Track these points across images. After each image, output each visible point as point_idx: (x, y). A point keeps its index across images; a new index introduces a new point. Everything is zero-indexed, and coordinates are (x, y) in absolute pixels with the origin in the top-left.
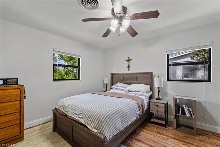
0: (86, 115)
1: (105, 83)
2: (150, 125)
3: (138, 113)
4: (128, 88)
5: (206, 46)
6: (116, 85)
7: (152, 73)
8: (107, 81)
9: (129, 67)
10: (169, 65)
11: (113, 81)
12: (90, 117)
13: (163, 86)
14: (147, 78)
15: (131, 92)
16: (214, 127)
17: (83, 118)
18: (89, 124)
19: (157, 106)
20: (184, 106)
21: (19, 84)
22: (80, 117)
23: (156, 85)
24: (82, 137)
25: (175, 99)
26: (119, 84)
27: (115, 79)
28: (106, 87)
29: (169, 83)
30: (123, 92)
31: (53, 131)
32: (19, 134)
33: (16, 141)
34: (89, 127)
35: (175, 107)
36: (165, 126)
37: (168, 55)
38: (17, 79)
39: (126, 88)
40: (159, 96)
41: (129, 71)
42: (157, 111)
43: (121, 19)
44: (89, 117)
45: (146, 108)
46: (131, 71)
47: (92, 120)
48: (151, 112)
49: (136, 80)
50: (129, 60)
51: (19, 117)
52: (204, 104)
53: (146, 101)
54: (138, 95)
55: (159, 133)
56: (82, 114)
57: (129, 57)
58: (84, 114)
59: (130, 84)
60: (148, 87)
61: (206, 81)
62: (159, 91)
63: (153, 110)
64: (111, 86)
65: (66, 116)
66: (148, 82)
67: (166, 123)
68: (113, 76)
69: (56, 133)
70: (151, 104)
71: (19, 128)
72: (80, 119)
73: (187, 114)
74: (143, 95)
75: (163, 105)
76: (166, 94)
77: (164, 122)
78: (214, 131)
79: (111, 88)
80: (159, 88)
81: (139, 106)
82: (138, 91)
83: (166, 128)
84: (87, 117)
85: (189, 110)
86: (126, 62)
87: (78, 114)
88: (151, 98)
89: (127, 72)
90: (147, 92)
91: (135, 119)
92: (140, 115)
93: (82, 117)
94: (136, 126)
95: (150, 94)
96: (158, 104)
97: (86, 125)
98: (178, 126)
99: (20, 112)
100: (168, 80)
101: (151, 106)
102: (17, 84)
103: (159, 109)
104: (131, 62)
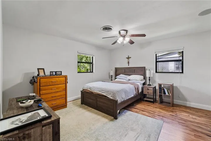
1: (111, 74)
2: (143, 102)
3: (135, 93)
4: (128, 77)
5: (180, 49)
6: (119, 76)
7: (145, 67)
8: (112, 73)
9: (129, 63)
10: (156, 62)
11: (117, 73)
13: (152, 76)
14: (141, 71)
15: (130, 81)
16: (185, 102)
19: (148, 89)
20: (165, 89)
21: (62, 74)
22: (102, 92)
23: (148, 75)
24: (104, 103)
25: (159, 85)
26: (121, 75)
27: (118, 72)
28: (112, 78)
29: (157, 74)
30: (125, 81)
31: (81, 104)
32: (65, 103)
33: (64, 107)
34: (108, 96)
35: (159, 90)
36: (153, 102)
37: (156, 55)
38: (61, 72)
39: (127, 78)
40: (149, 83)
42: (148, 93)
43: (124, 37)
44: (108, 92)
45: (140, 91)
46: (130, 66)
48: (144, 93)
49: (134, 72)
50: (128, 58)
51: (65, 94)
52: (179, 88)
53: (140, 87)
54: (135, 82)
55: (148, 106)
56: (103, 90)
57: (128, 56)
59: (130, 75)
60: (142, 77)
61: (180, 73)
62: (149, 80)
63: (145, 92)
64: (115, 77)
65: (92, 93)
66: (142, 73)
67: (153, 100)
68: (116, 69)
69: (83, 105)
70: (144, 88)
71: (65, 100)
73: (167, 94)
74: (139, 82)
75: (152, 89)
76: (155, 82)
77: (152, 100)
78: (185, 105)
79: (116, 78)
80: (149, 77)
81: (136, 88)
82: (135, 79)
83: (153, 103)
85: (168, 91)
86: (127, 59)
87: (100, 91)
88: (144, 84)
89: (127, 66)
90: (141, 80)
91: (133, 96)
92: (136, 94)
93: (104, 92)
94: (133, 101)
95: (144, 81)
96: (148, 88)
98: (162, 102)
99: (65, 91)
100: (156, 72)
101: (144, 90)
102: (61, 75)
103: (149, 91)
104: (130, 59)
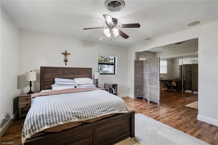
0: (115, 106)
9: (66, 61)
12: (119, 105)
17: (114, 110)
18: (122, 111)
22: (111, 111)
28: (31, 86)
34: (123, 112)
41: (66, 65)
46: (69, 66)
47: (121, 106)
49: (77, 74)
50: (66, 54)
56: (110, 107)
57: (66, 51)
58: (113, 106)
59: (71, 78)
72: (112, 112)
84: (116, 107)
86: (63, 55)
87: (107, 110)
97: (121, 112)
